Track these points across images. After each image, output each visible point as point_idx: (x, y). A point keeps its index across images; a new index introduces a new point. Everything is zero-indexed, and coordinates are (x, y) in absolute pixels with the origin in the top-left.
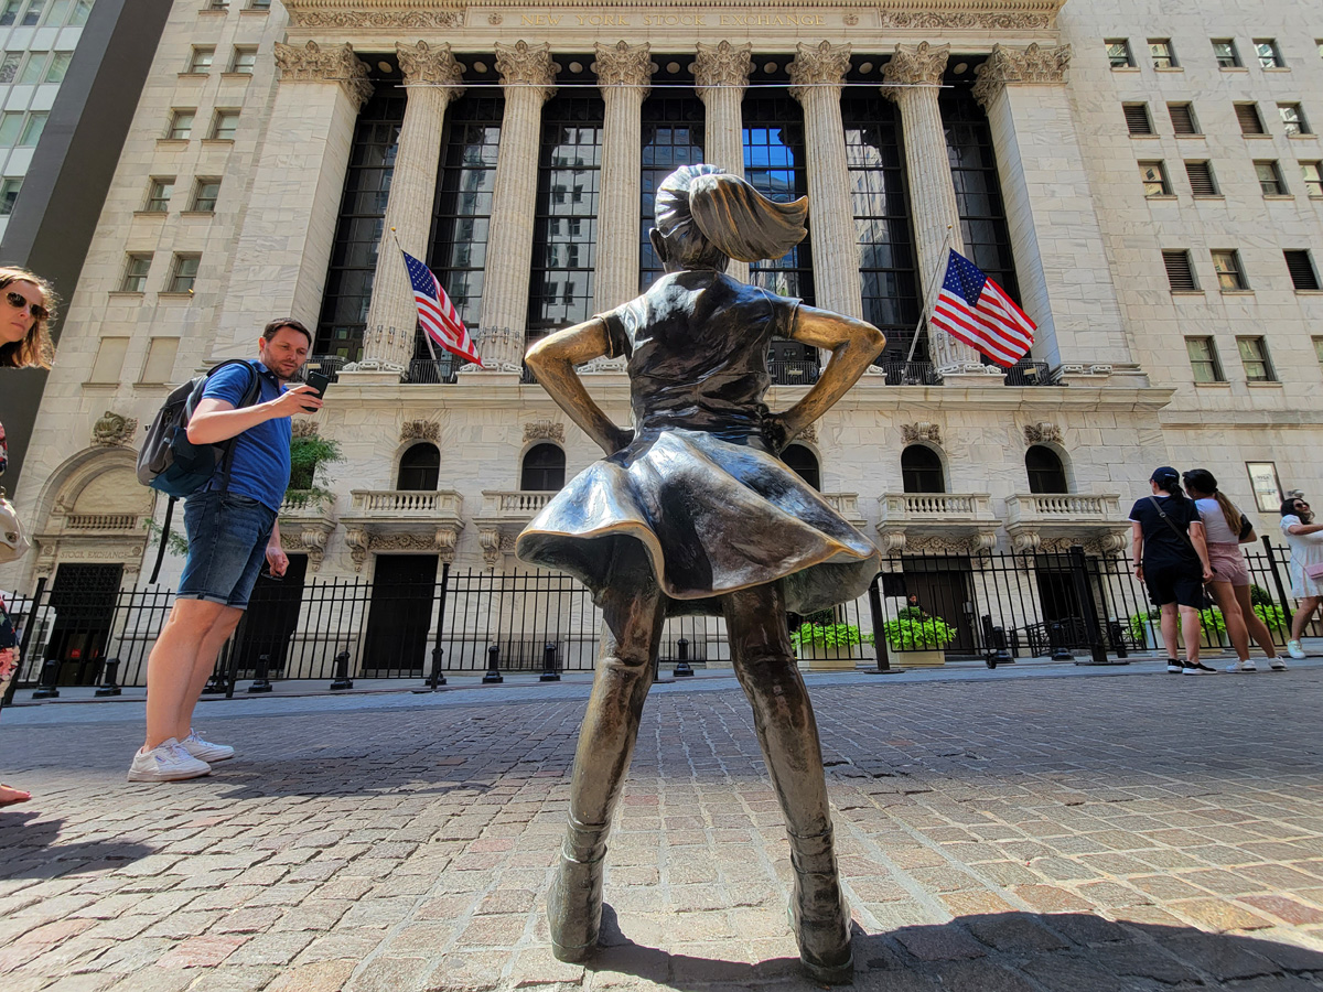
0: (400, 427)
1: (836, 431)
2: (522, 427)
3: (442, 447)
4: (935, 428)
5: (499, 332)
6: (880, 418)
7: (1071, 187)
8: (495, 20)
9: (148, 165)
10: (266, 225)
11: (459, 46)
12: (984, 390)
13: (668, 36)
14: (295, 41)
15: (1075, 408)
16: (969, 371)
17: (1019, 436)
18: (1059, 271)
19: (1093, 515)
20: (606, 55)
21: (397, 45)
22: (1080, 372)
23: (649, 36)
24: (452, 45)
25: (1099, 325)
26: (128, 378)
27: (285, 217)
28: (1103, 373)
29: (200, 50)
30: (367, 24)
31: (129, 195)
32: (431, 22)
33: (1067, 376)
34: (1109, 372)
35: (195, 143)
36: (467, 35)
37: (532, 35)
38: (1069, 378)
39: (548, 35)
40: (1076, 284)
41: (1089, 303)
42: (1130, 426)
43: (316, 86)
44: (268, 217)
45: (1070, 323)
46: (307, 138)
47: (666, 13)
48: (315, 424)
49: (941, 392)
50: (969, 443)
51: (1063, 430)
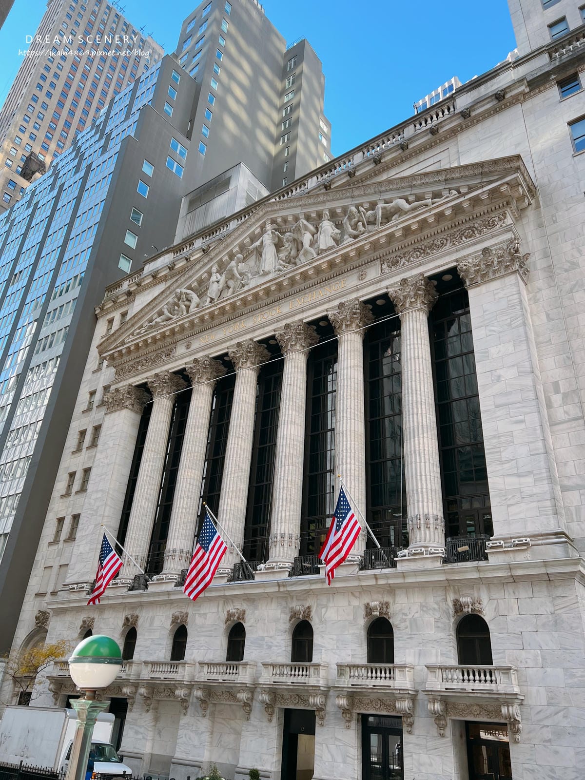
0: (124, 618)
1: (324, 610)
2: (171, 616)
3: (139, 631)
4: (387, 605)
5: (171, 552)
6: (352, 598)
7: (516, 367)
8: (188, 347)
9: (68, 468)
10: (92, 501)
11: (174, 368)
12: (416, 573)
13: (263, 327)
14: (113, 388)
15: (495, 581)
16: (414, 554)
17: (448, 609)
18: (498, 450)
19: (488, 686)
20: (233, 352)
21: (147, 378)
22: (501, 547)
23: (254, 330)
24: (171, 369)
25: (531, 496)
26: (50, 590)
27: (99, 495)
28: (522, 546)
29: (92, 394)
30: (139, 368)
31: (60, 486)
32: (163, 357)
33: (490, 551)
34: (527, 544)
35: (84, 450)
36: (176, 361)
37: (203, 350)
38: (493, 553)
39: (210, 348)
40: (512, 460)
41: (523, 476)
42: (546, 593)
43: (118, 413)
44: (94, 496)
45: (504, 498)
46: (111, 445)
47: (263, 311)
48: (93, 619)
49: (386, 576)
50: (410, 616)
51: (485, 602)
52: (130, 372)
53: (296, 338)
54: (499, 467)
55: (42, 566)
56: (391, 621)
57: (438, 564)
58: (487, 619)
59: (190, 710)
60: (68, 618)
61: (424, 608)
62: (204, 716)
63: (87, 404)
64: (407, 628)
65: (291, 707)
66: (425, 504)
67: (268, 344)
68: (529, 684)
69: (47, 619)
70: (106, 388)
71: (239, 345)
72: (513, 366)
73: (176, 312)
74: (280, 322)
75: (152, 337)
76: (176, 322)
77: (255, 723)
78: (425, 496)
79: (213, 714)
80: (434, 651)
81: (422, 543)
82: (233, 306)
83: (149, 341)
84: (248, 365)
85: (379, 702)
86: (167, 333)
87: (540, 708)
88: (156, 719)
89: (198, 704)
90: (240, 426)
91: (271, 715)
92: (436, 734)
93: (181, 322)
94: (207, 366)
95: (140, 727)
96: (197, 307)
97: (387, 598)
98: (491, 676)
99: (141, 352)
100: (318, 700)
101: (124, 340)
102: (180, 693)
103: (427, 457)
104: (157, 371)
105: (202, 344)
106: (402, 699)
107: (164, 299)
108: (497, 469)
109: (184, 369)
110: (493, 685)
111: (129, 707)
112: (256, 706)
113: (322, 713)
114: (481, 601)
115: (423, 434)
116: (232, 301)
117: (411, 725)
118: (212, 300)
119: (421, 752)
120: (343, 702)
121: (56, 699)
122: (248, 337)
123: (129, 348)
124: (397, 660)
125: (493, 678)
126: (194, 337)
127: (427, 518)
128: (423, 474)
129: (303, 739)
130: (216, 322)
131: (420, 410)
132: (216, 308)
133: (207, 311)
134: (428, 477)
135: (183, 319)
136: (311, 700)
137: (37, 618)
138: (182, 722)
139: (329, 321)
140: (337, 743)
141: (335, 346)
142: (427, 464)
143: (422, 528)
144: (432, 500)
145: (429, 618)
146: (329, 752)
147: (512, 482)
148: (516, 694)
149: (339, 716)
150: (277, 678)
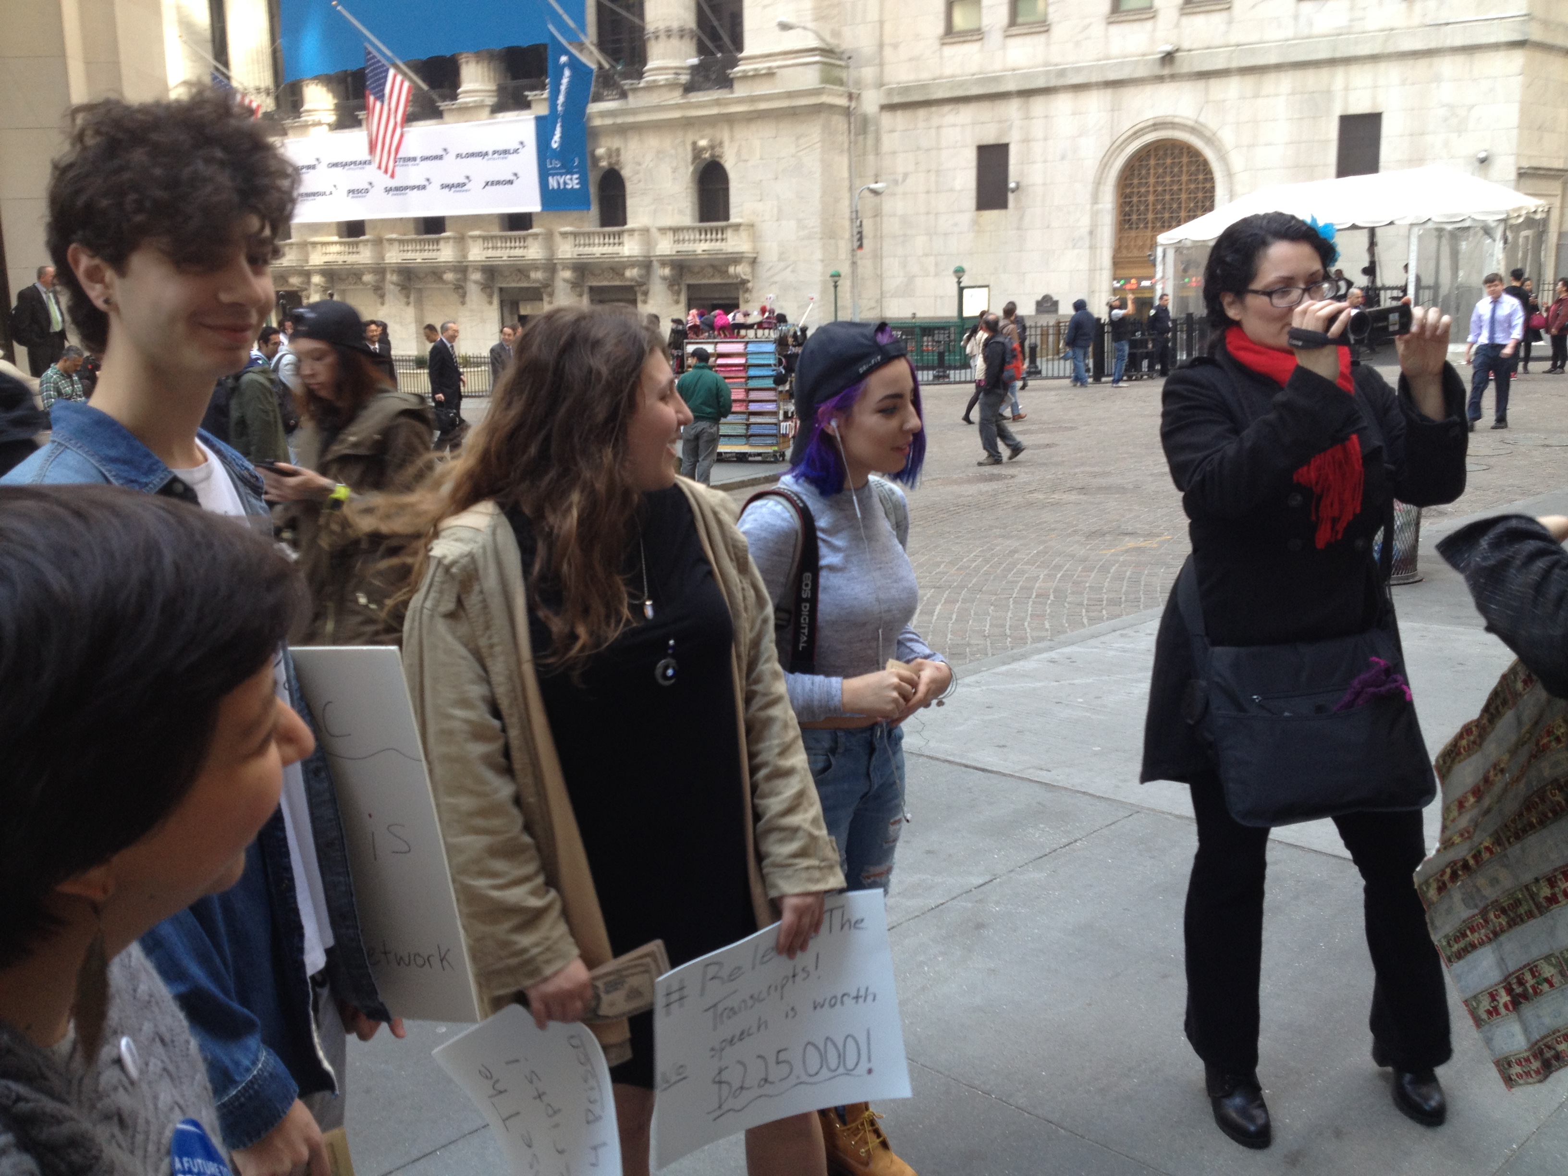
15: (738, 117)
17: (686, 156)
19: (717, 245)
33: (736, 76)
38: (738, 77)
42: (790, 131)
50: (644, 166)
51: (726, 144)
56: (622, 172)
57: (676, 95)
58: (727, 166)
61: (660, 154)
62: (408, 304)
64: (640, 181)
68: (763, 240)
77: (473, 307)
79: (419, 302)
80: (670, 209)
85: (609, 272)
87: (771, 264)
89: (397, 291)
91: (490, 296)
92: (671, 301)
97: (617, 143)
98: (723, 234)
100: (542, 275)
102: (369, 278)
106: (632, 266)
110: (724, 244)
112: (473, 288)
113: (549, 289)
117: (646, 293)
120: (571, 275)
124: (629, 222)
125: (726, 236)
136: (533, 276)
143: (662, 37)
145: (665, 169)
149: (569, 290)
150: (491, 253)
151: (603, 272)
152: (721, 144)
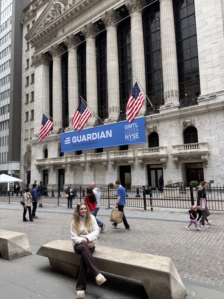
0: (58, 143)
4: (156, 127)
8: (63, 31)
9: (25, 92)
10: (37, 103)
11: (59, 42)
12: (167, 114)
13: (95, 16)
14: (35, 56)
15: (201, 112)
16: (167, 107)
17: (180, 125)
18: (205, 57)
19: (196, 150)
20: (83, 30)
21: (48, 49)
22: (204, 98)
23: (92, 18)
24: (58, 43)
25: (218, 76)
26: (29, 137)
27: (39, 101)
28: (213, 97)
29: (28, 61)
30: (44, 45)
31: (24, 100)
32: (53, 38)
33: (199, 101)
34: (215, 96)
35: (30, 84)
36: (59, 39)
37: (70, 32)
38: (200, 101)
39: (73, 30)
40: (210, 61)
41: (215, 68)
42: (222, 114)
43: (39, 66)
44: (37, 102)
45: (206, 78)
46: (40, 80)
47: (95, 7)
48: (47, 145)
49: (156, 117)
50: (165, 130)
51: (196, 121)
52: (41, 47)
53: (111, 19)
54: (205, 65)
55: (25, 130)
56: (157, 132)
57: (177, 109)
58: (196, 127)
59: (87, 170)
60: (38, 146)
61: (171, 126)
62: (92, 171)
63: (27, 65)
64: (164, 134)
65: (122, 165)
66: (172, 86)
67: (98, 24)
68: (212, 148)
69: (31, 147)
70: (33, 57)
71: (85, 26)
72: (214, 16)
73: (55, 15)
74: (103, 12)
75: (47, 29)
76: (56, 20)
77: (110, 171)
78: (172, 83)
79: (95, 170)
80: (175, 141)
81: (170, 102)
82: (80, 7)
83: (46, 31)
84: (91, 36)
85: (154, 160)
86: (53, 26)
87: (216, 155)
88: (75, 174)
89: (89, 168)
90: (91, 65)
91: (115, 168)
92: (176, 168)
93: (58, 19)
94: (73, 39)
95: (70, 176)
96: (64, 10)
97: (156, 125)
98: (198, 146)
99: (43, 38)
100: (131, 162)
101: (35, 33)
102: (82, 165)
103: (172, 66)
104: (52, 45)
105: (69, 29)
106: (163, 158)
107: (49, 9)
108: (204, 66)
109: (63, 43)
110: (198, 149)
111: (65, 171)
112: (110, 166)
113: (133, 165)
114: (194, 120)
115: (171, 55)
116: (79, 4)
117: (166, 166)
118: (70, 5)
119: (170, 174)
120: (140, 161)
121: (40, 172)
122: (89, 22)
123: (38, 36)
124: (160, 145)
125: (199, 147)
126: (65, 26)
127: (172, 91)
128: (171, 73)
129: (126, 174)
130: (74, 16)
131: (169, 44)
132: (73, 9)
133: (69, 12)
134: (173, 74)
135: (59, 17)
136: (129, 162)
137: (27, 147)
138: (84, 173)
139: (126, 7)
140: (139, 174)
141: (129, 20)
142: (173, 69)
143: (170, 96)
144: (174, 84)
145: (173, 130)
146: (137, 177)
147: (210, 71)
148: (208, 151)
149: (139, 166)
150: (116, 156)
151: (151, 160)
152: (194, 121)
